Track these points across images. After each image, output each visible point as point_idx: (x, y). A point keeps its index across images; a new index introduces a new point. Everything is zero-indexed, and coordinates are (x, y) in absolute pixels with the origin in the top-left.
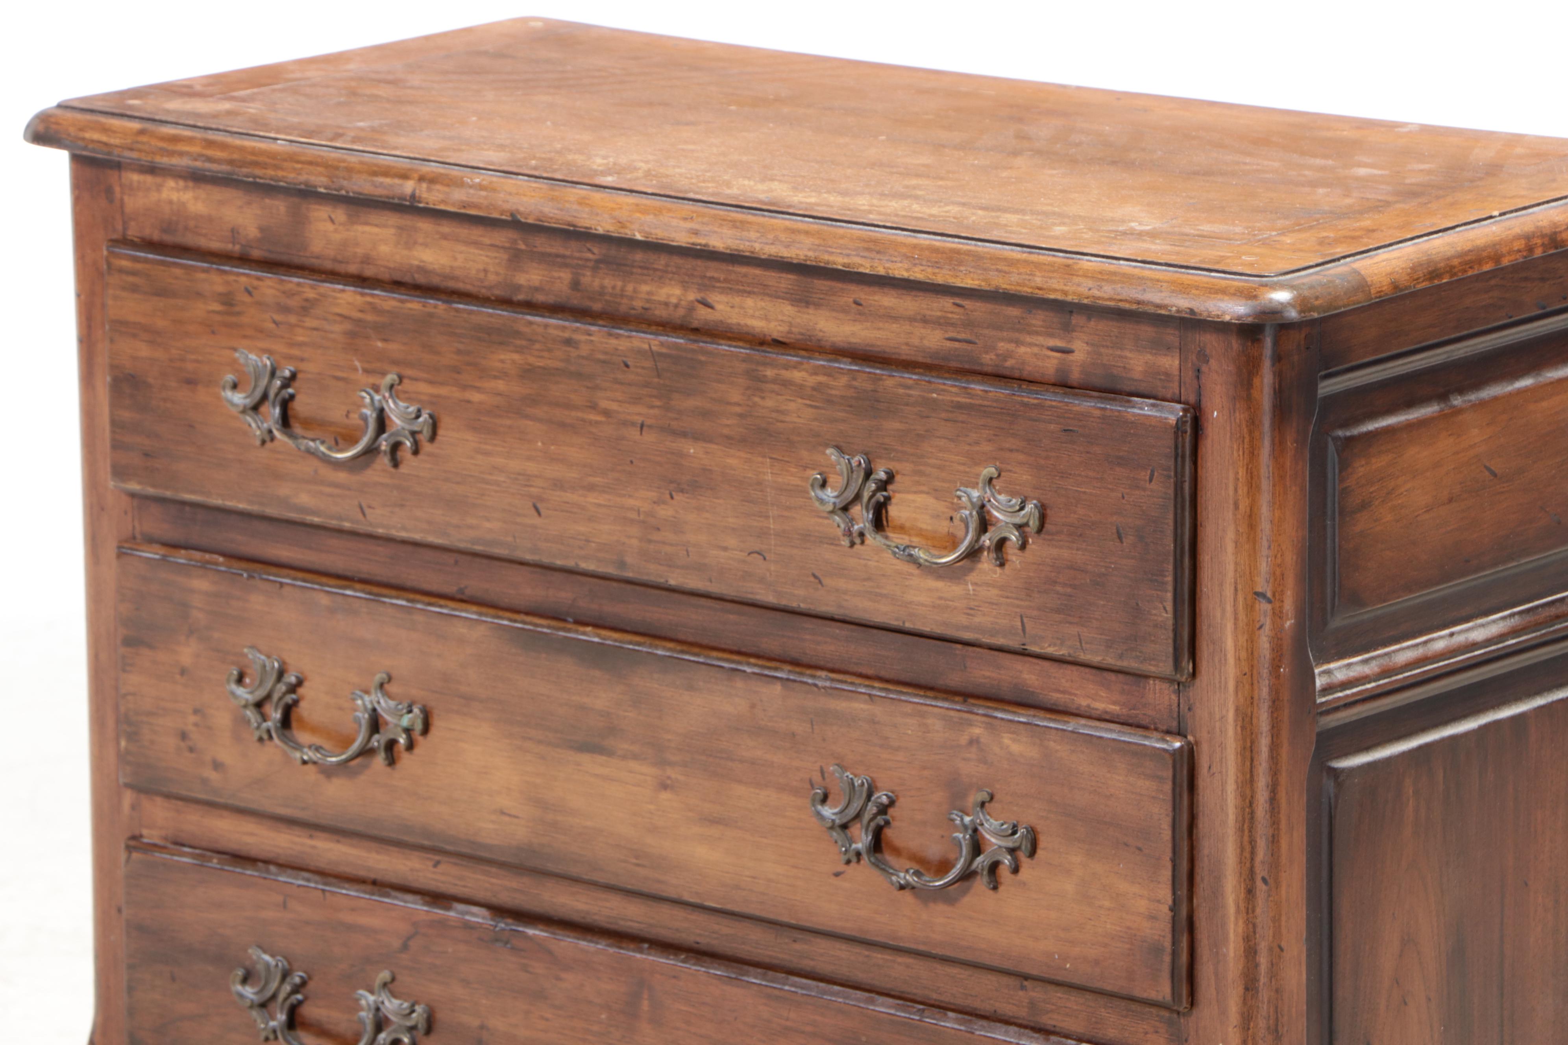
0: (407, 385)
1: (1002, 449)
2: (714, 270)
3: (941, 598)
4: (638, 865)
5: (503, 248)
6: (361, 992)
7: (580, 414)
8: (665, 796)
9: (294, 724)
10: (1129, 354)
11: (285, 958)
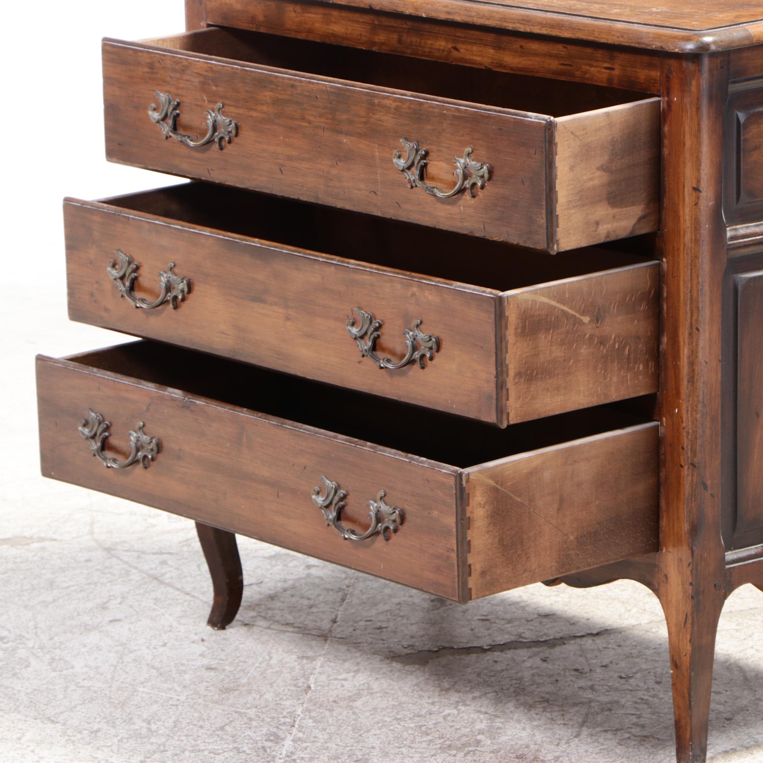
0: (227, 109)
1: (473, 139)
2: (460, 33)
3: (450, 214)
4: (279, 359)
5: (369, 23)
6: (131, 432)
7: (298, 123)
8: (289, 323)
9: (136, 288)
10: (638, 70)
11: (101, 415)
